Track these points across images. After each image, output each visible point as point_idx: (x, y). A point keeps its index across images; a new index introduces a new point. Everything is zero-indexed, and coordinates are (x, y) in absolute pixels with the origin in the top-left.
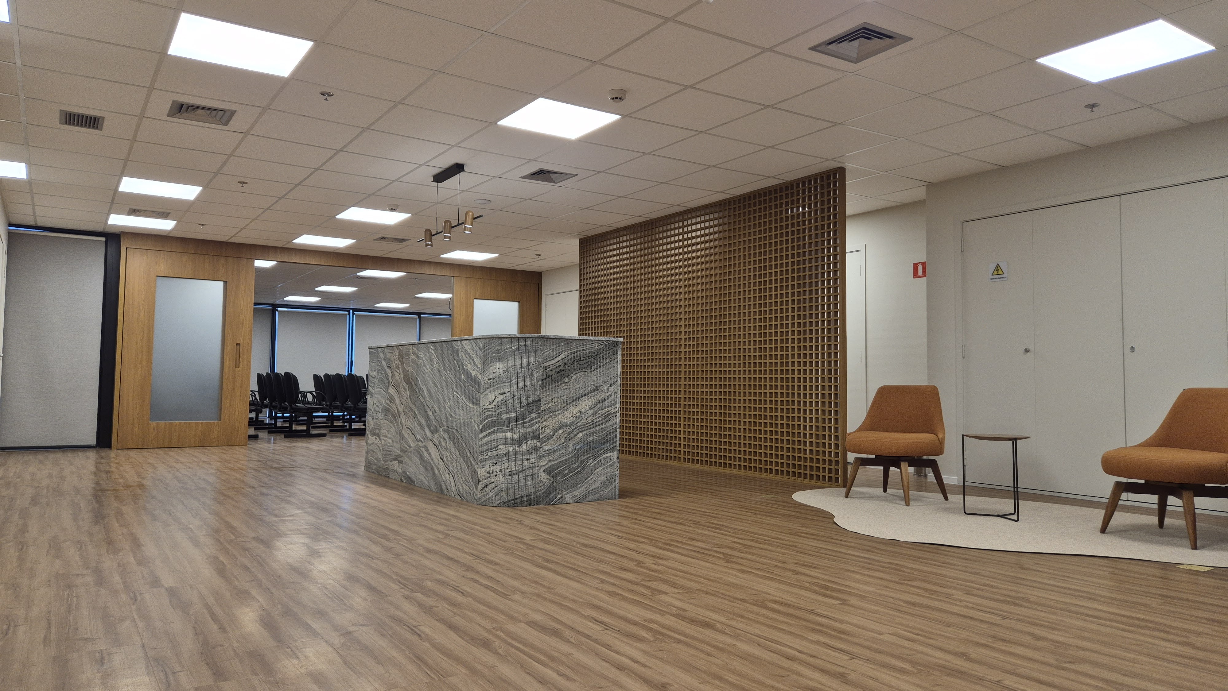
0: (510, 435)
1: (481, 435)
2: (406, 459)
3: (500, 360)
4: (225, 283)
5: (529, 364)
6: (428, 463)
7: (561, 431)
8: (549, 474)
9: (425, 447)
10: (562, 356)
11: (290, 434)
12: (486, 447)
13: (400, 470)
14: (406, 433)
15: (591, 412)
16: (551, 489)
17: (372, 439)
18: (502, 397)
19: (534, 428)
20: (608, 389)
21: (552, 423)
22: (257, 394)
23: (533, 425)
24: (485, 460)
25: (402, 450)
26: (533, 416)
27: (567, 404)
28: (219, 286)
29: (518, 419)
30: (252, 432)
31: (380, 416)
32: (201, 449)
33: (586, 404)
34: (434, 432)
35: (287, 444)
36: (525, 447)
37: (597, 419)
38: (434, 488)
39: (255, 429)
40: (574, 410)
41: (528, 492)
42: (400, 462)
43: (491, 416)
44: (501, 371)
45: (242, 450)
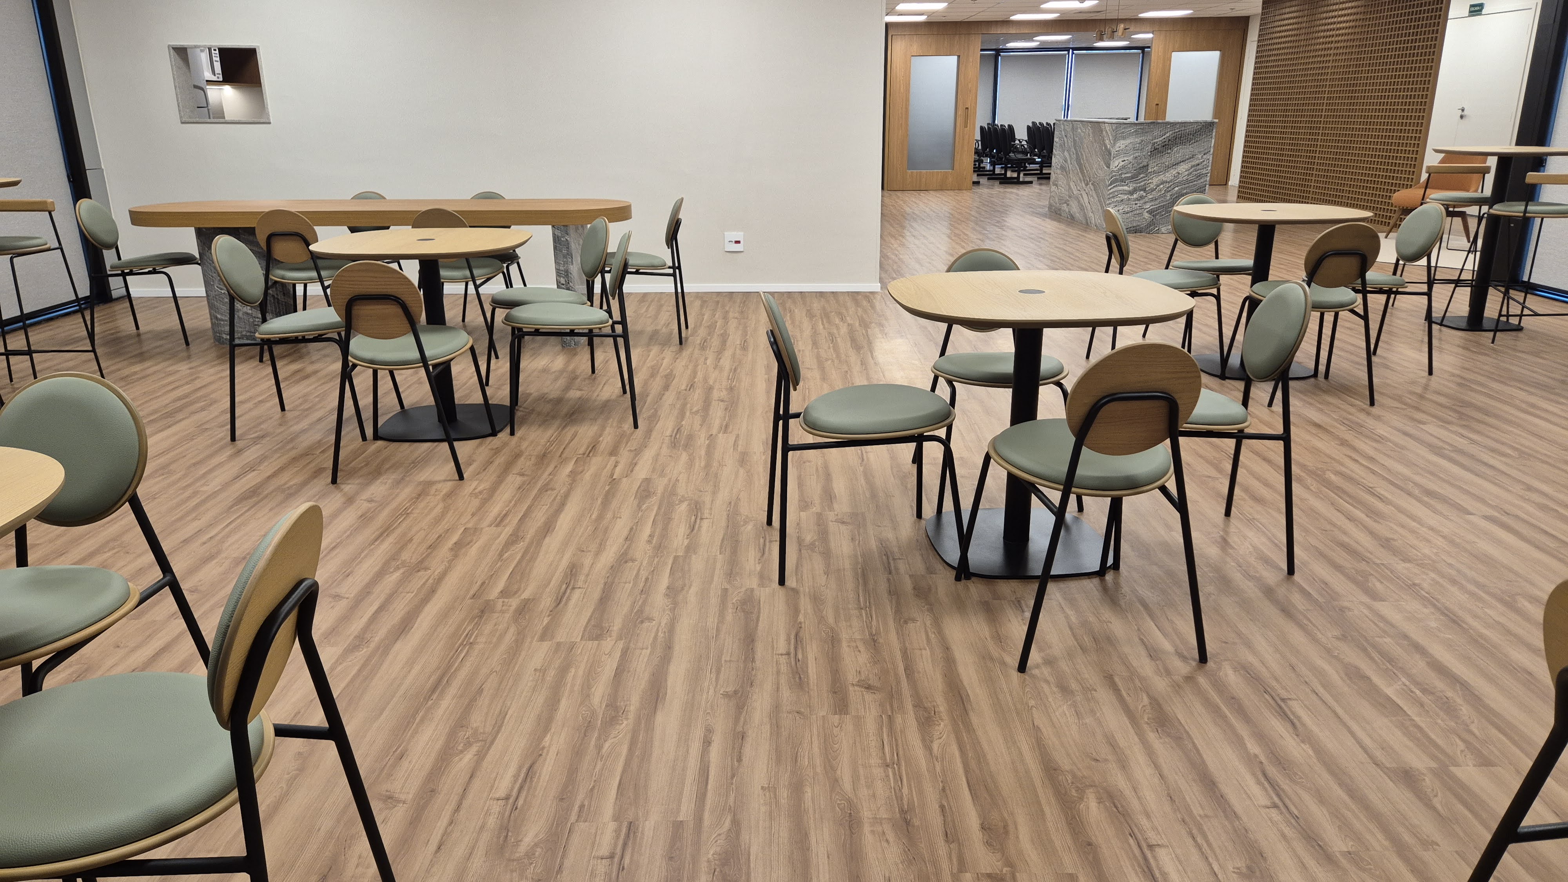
0: (1126, 188)
1: (1109, 188)
2: (1071, 203)
3: (1124, 138)
4: (959, 57)
5: (1142, 141)
6: (1082, 206)
7: (1162, 186)
8: (1150, 214)
9: (1081, 194)
10: (1168, 135)
11: (1005, 181)
12: (1111, 196)
13: (1067, 210)
14: (1072, 184)
15: (1187, 173)
16: (1151, 224)
17: (1053, 188)
18: (1123, 163)
19: (1142, 183)
20: (1202, 157)
21: (1155, 181)
22: (980, 143)
23: (1142, 182)
24: (1110, 204)
25: (1070, 197)
26: (1142, 176)
27: (1168, 168)
28: (954, 59)
29: (1132, 177)
30: (975, 178)
31: (1059, 171)
32: (941, 192)
33: (1183, 168)
34: (1087, 185)
35: (1002, 190)
36: (1135, 196)
37: (1190, 177)
38: (1084, 222)
39: (978, 175)
40: (1173, 172)
41: (1134, 225)
42: (1068, 205)
43: (1115, 175)
44: (1124, 146)
45: (968, 194)
